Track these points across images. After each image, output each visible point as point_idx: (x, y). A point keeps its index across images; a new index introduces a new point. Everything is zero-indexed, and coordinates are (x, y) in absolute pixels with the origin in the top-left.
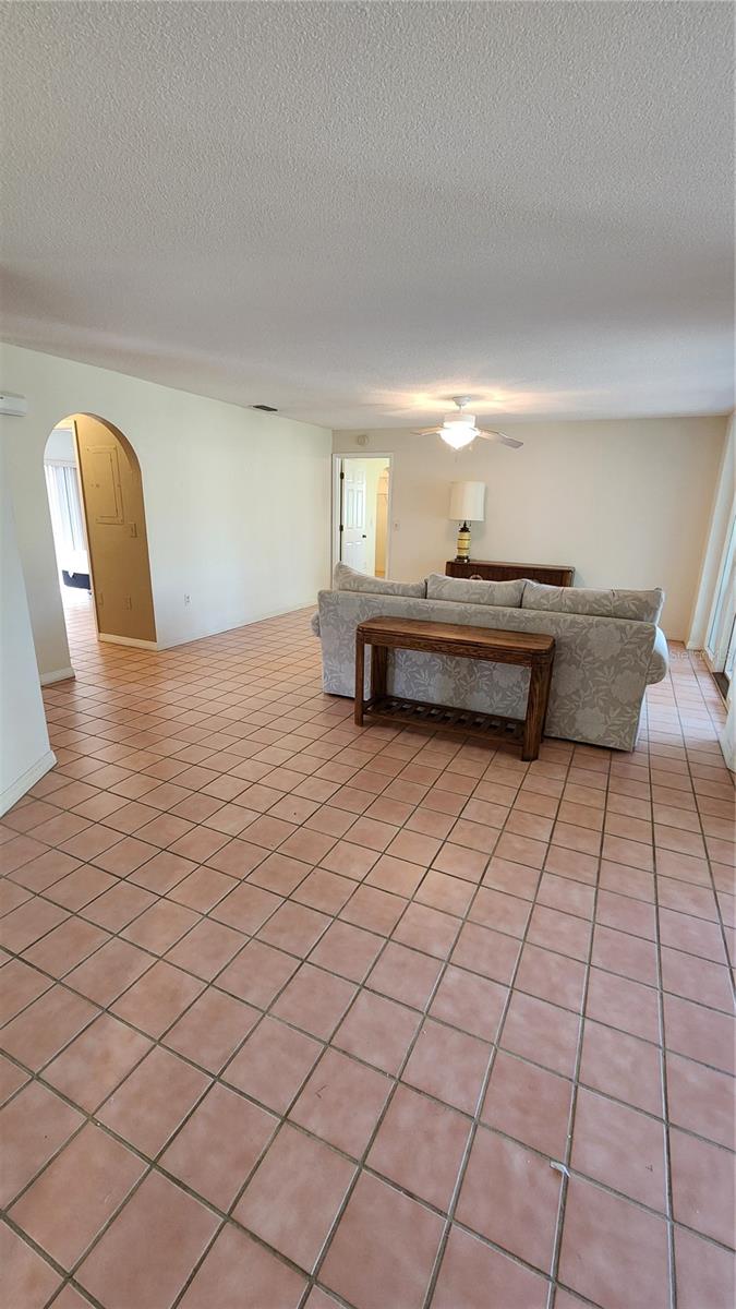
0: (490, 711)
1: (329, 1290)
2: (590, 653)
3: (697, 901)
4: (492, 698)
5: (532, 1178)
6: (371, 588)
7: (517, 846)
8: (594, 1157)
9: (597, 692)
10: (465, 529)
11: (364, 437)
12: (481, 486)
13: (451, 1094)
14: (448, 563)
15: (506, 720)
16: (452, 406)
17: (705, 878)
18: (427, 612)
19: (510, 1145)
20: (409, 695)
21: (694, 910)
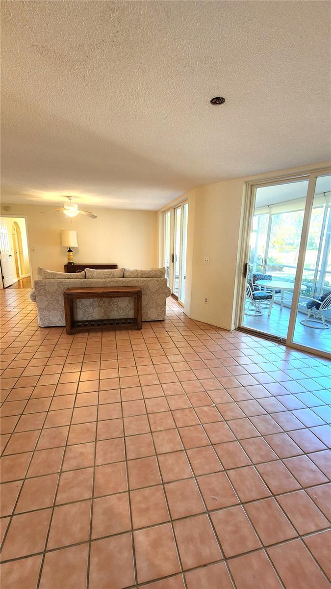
0: (119, 318)
1: (189, 449)
2: (149, 290)
3: (203, 349)
4: (119, 312)
5: (211, 410)
6: (60, 277)
7: (155, 352)
8: (218, 400)
9: (153, 303)
10: (70, 251)
11: (8, 207)
12: (75, 233)
13: (184, 406)
14: (65, 265)
15: (126, 319)
16: (66, 199)
17: (201, 344)
18: (89, 284)
19: (202, 408)
20: (85, 319)
21: (204, 351)
